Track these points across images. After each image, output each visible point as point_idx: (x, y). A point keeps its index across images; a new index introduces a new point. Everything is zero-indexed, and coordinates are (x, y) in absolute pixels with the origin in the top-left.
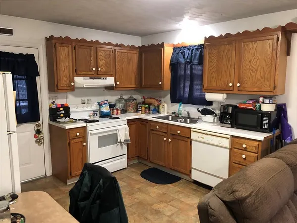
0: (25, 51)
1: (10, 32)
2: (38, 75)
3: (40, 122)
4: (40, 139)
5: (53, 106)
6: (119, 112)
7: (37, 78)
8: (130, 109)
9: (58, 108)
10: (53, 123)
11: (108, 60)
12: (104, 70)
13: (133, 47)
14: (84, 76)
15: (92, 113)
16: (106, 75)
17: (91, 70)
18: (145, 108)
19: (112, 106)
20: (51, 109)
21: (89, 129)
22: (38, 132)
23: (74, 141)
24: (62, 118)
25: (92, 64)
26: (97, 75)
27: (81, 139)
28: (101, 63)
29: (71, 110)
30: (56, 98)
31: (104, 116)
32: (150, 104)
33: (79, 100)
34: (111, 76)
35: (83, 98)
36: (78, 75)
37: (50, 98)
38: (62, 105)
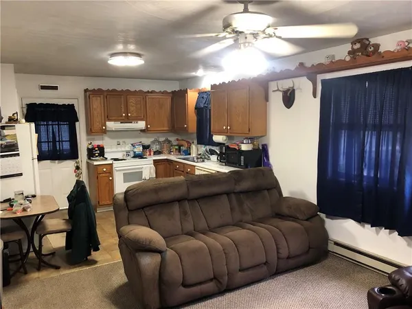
0: (67, 102)
1: (56, 88)
2: (78, 121)
3: (79, 159)
4: (79, 174)
5: (90, 147)
6: (152, 153)
7: (77, 124)
8: (165, 150)
9: (93, 149)
10: (89, 161)
11: (139, 106)
12: (135, 115)
13: (165, 93)
14: (115, 120)
15: (125, 153)
16: (137, 119)
17: (122, 116)
18: (176, 149)
19: (145, 147)
20: (88, 149)
21: (114, 166)
22: (78, 168)
23: (101, 175)
24: (97, 156)
25: (123, 110)
26: (128, 120)
27: (108, 174)
28: (132, 109)
29: (105, 150)
30: (94, 139)
31: (136, 156)
32: (180, 146)
33: (115, 141)
34: (142, 120)
35: (118, 140)
36: (110, 120)
37: (88, 140)
38: (98, 146)
